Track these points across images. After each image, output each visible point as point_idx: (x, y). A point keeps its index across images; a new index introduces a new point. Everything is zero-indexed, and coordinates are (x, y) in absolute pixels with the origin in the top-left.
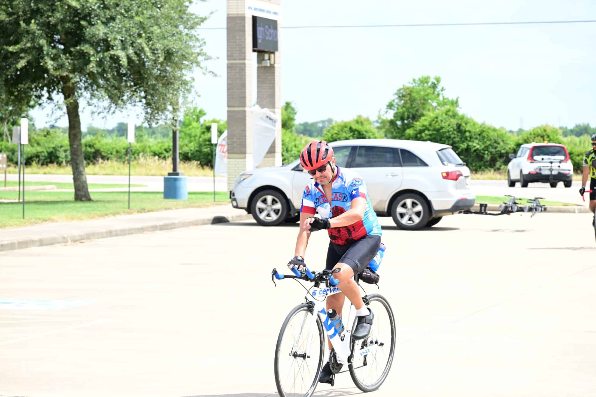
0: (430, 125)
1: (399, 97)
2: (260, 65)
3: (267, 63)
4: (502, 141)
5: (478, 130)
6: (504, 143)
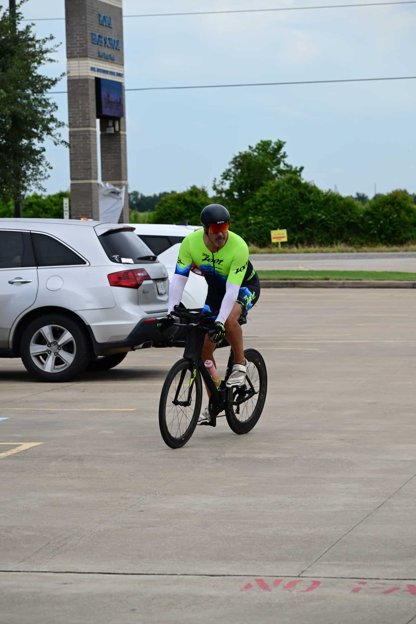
0: (271, 195)
1: (236, 165)
2: (104, 133)
3: (111, 130)
4: (350, 210)
5: (322, 199)
6: (352, 213)
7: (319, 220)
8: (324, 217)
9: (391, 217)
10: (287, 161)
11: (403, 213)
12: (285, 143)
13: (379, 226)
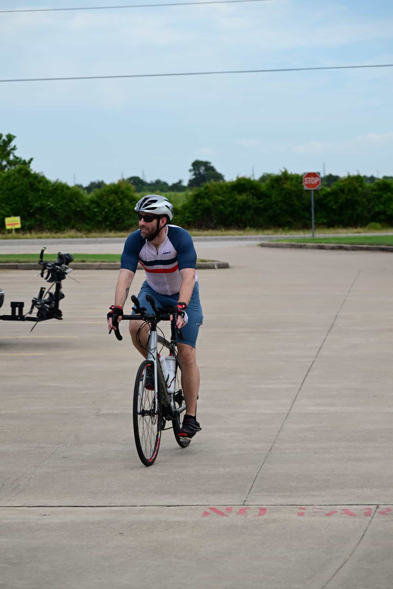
0: (2, 184)
4: (77, 199)
5: (51, 188)
6: (79, 201)
7: (49, 207)
8: (52, 205)
9: (115, 206)
10: (17, 153)
11: (127, 201)
12: (15, 137)
13: (104, 213)
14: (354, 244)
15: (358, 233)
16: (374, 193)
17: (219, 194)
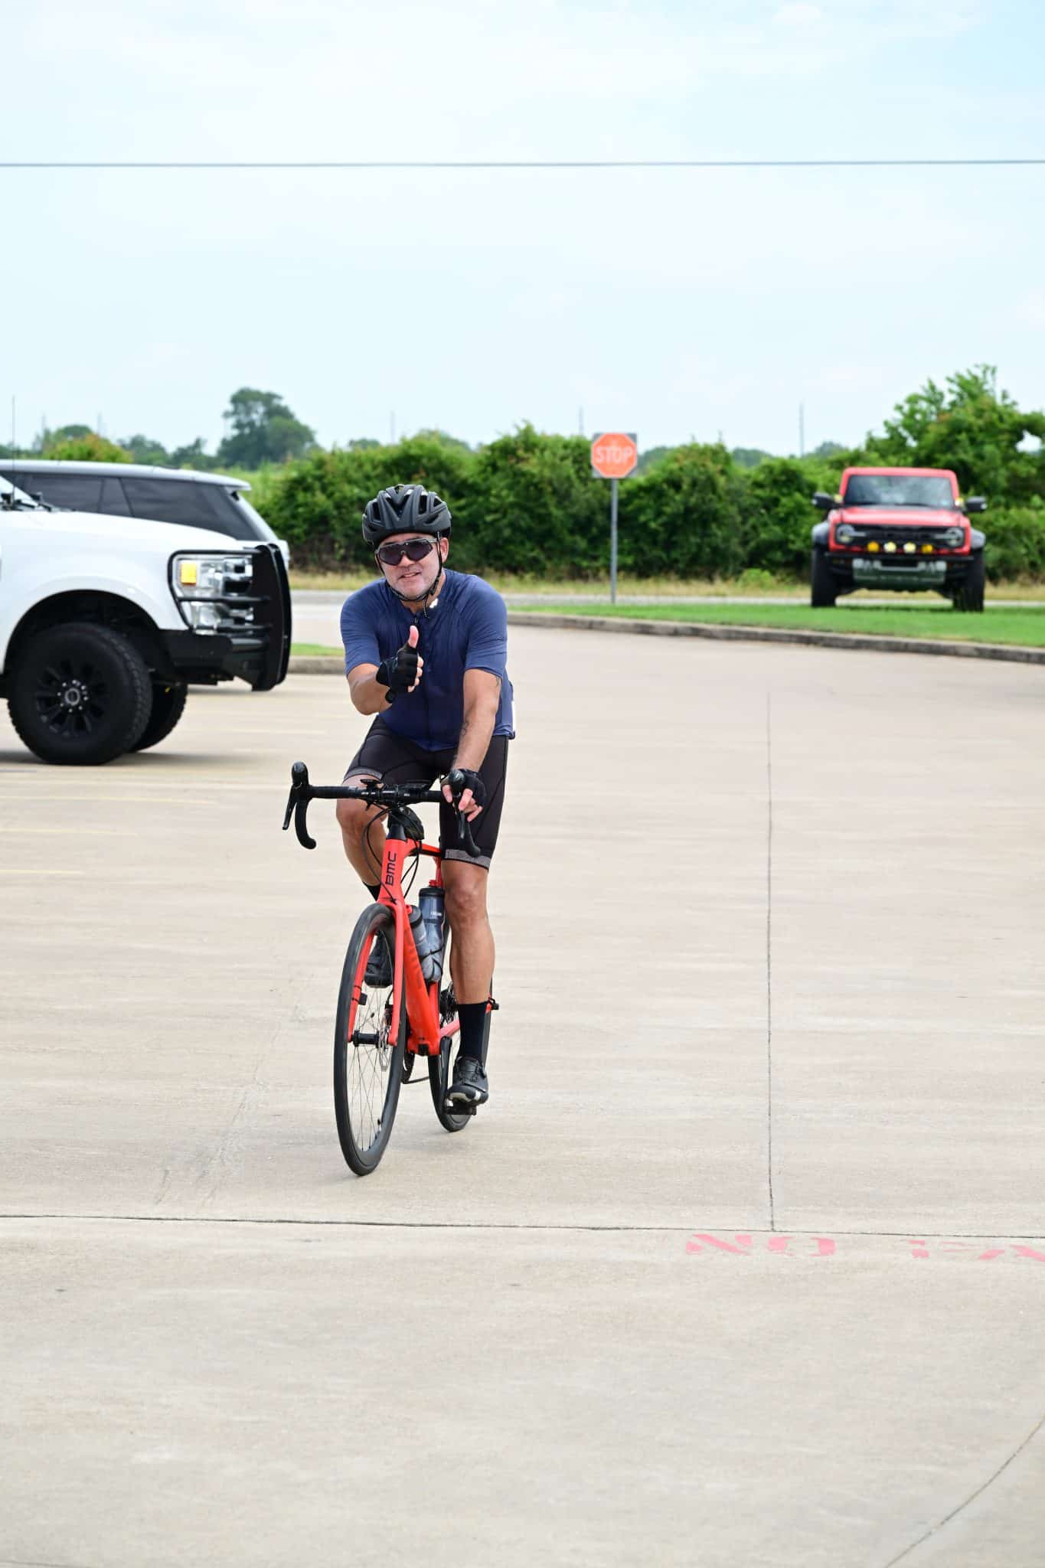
14: (730, 624)
15: (717, 595)
16: (759, 492)
17: (351, 482)
